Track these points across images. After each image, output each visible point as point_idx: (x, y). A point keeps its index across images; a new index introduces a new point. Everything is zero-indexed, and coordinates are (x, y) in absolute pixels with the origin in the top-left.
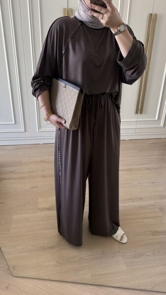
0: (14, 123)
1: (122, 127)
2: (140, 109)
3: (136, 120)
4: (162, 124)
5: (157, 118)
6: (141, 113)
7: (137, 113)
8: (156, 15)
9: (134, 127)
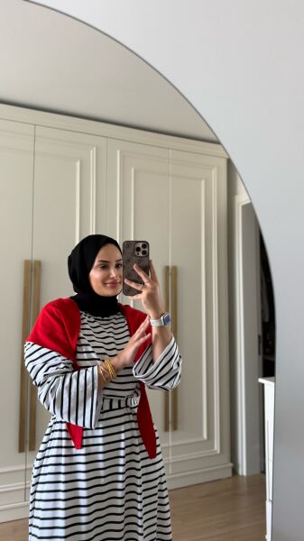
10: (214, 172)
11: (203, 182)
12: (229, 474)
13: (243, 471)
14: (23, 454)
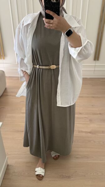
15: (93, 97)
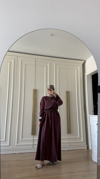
0: (4, 140)
1: (62, 142)
2: (69, 131)
3: (68, 137)
4: (82, 140)
5: (79, 137)
6: (70, 133)
7: (68, 133)
8: (69, 91)
9: (68, 142)
10: (79, 68)
11: (76, 70)
12: (86, 148)
13: (90, 148)
14: (33, 136)
15: (77, 161)
